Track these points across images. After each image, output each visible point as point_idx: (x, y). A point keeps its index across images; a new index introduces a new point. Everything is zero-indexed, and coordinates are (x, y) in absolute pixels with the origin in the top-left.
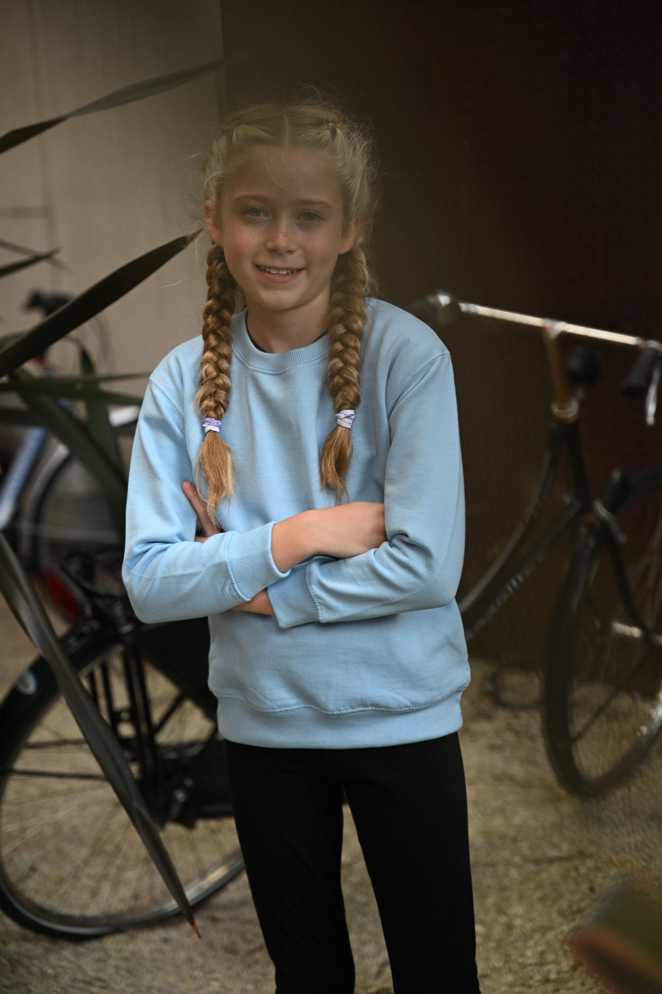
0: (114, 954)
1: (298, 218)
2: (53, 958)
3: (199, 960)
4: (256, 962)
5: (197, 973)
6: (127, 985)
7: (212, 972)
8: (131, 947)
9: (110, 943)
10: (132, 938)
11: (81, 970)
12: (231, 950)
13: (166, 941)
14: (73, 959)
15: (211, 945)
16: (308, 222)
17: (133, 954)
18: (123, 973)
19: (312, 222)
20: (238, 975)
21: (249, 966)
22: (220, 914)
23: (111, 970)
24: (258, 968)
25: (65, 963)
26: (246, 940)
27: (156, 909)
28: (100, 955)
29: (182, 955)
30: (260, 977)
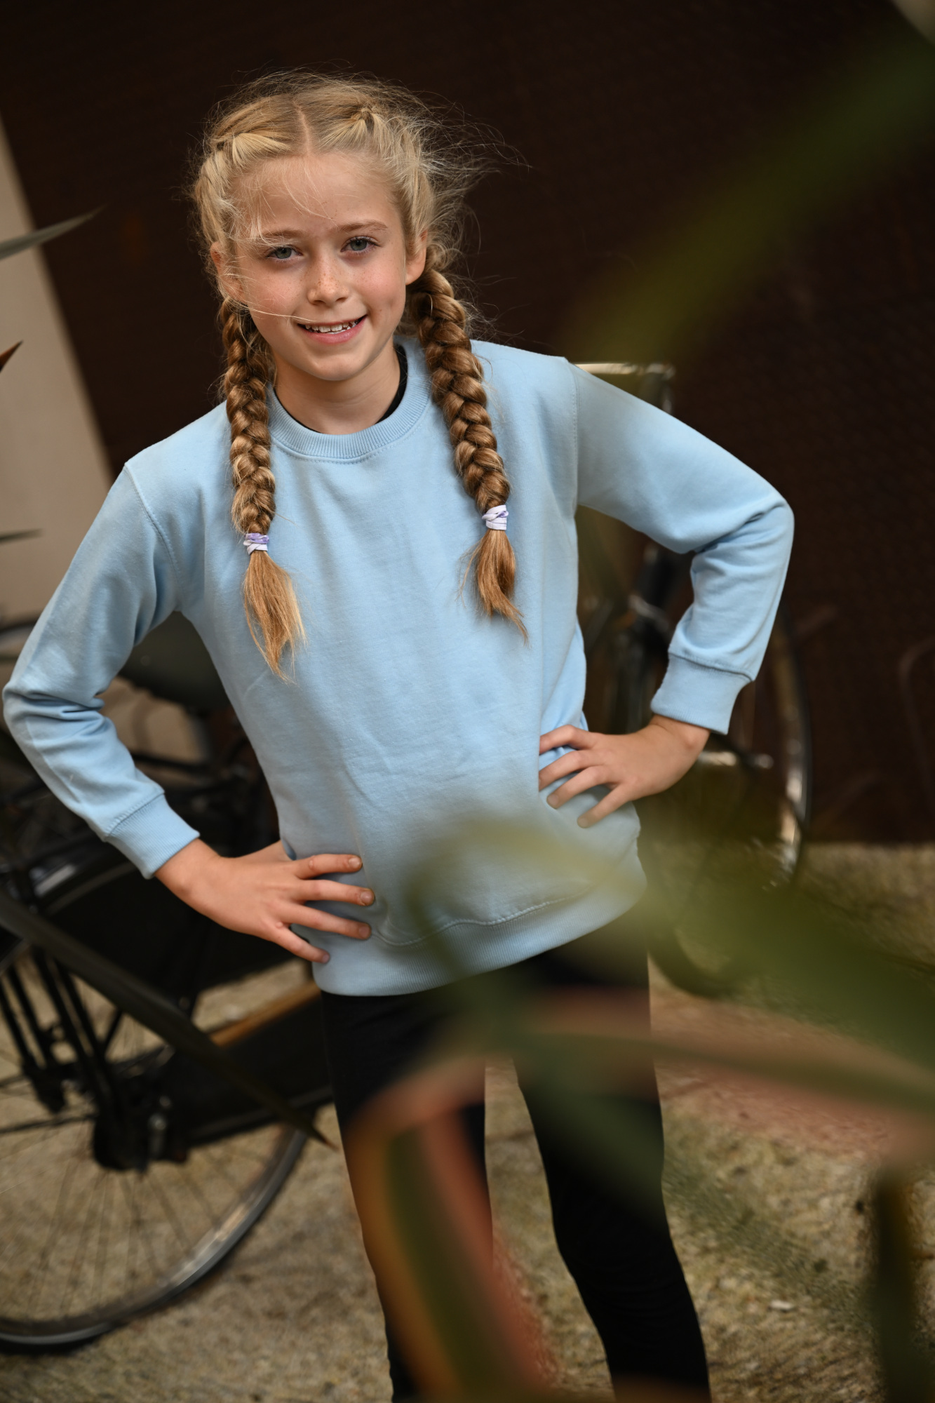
0: (118, 1358)
1: (343, 249)
2: (37, 1384)
3: (236, 1338)
4: (314, 1321)
5: (237, 1355)
6: (144, 1395)
7: (256, 1349)
8: (141, 1342)
9: (111, 1344)
10: (140, 1331)
11: (79, 1389)
12: (277, 1314)
13: (186, 1323)
14: (64, 1377)
15: (248, 1314)
16: (358, 252)
17: (145, 1351)
18: (137, 1379)
19: (361, 252)
20: (293, 1344)
21: (304, 1329)
22: (252, 1270)
23: (119, 1380)
24: (317, 1330)
25: (55, 1386)
26: (292, 1295)
27: (163, 1284)
28: (102, 1363)
29: (212, 1336)
30: (322, 1340)
